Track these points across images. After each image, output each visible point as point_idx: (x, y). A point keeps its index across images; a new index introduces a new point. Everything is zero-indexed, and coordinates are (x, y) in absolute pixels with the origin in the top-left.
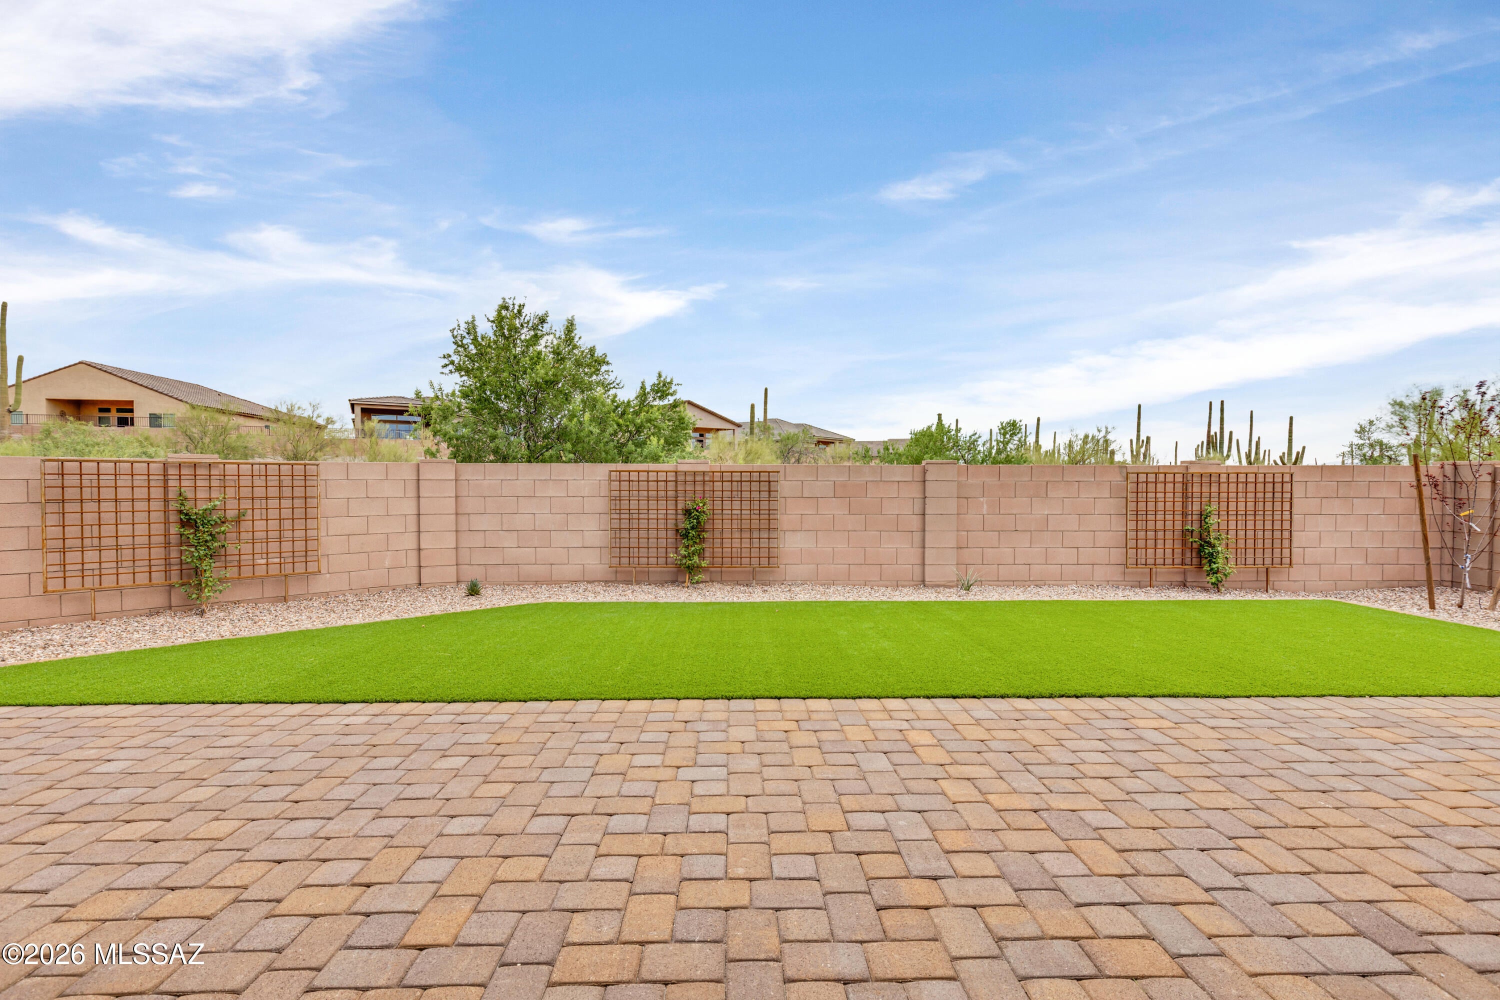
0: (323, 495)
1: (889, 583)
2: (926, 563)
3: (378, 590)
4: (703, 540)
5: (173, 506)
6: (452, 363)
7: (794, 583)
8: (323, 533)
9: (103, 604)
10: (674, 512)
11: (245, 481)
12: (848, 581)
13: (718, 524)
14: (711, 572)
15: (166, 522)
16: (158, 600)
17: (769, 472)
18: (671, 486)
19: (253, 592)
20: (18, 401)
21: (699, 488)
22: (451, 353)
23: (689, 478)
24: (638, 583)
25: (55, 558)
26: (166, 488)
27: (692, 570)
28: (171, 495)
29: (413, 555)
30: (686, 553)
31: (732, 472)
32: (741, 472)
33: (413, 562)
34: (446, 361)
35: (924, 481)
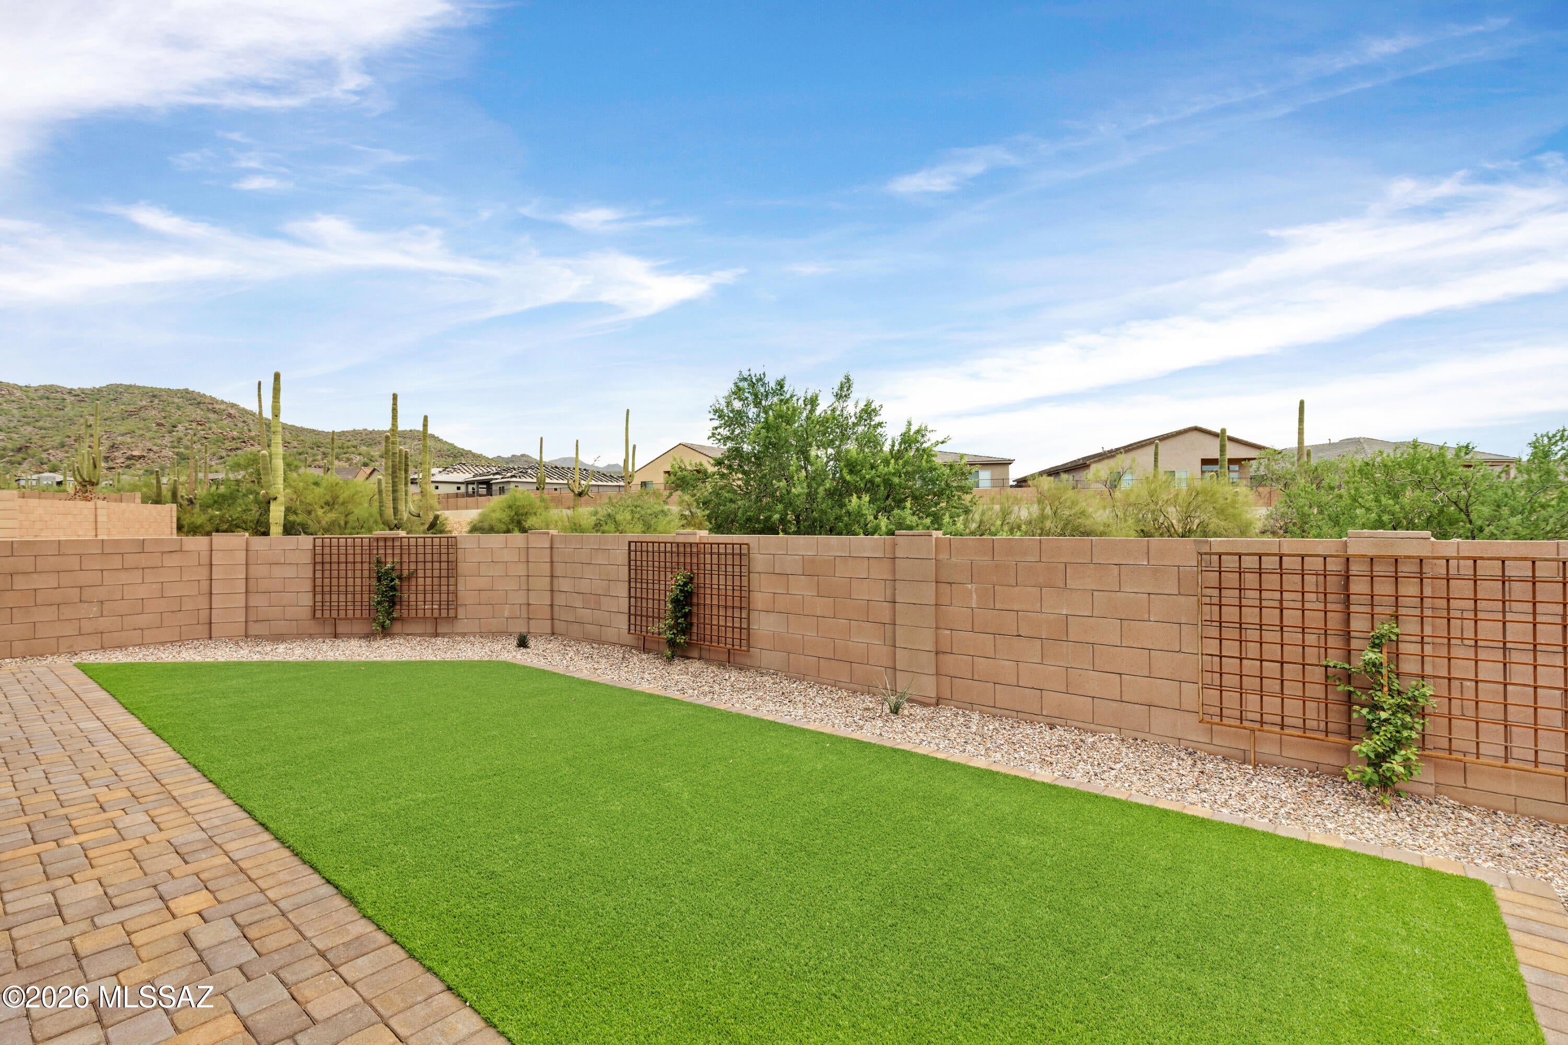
2: (898, 667)
7: (766, 672)
35: (895, 558)
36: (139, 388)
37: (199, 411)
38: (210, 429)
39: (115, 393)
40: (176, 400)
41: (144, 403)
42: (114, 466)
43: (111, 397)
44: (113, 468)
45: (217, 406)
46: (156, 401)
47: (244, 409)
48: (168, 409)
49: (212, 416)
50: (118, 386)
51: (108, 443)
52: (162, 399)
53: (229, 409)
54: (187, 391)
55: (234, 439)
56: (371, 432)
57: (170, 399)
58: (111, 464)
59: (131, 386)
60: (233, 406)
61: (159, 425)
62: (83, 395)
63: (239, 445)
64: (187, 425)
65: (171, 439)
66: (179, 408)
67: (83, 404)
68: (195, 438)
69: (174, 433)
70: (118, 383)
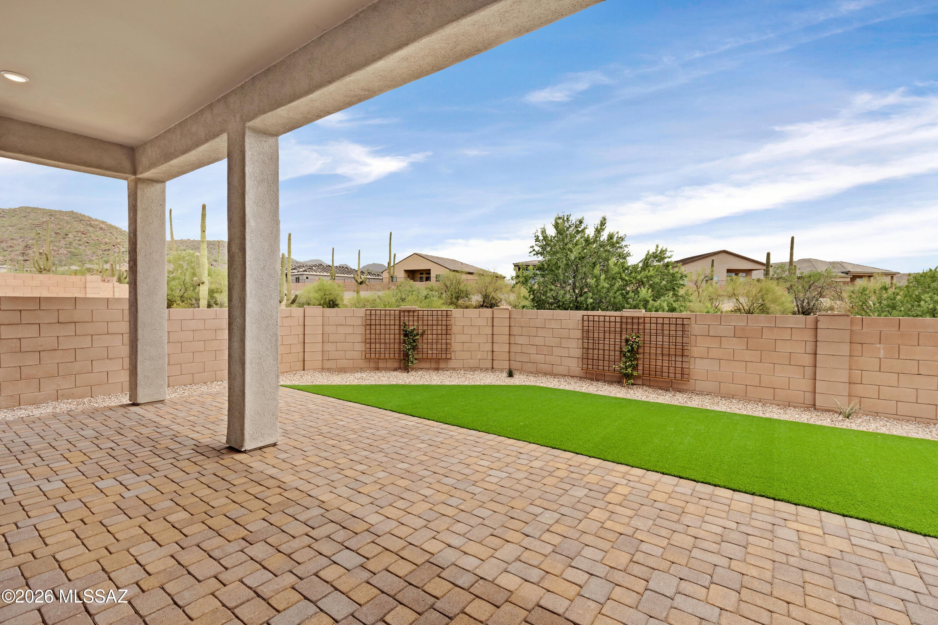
0: (453, 324)
1: (781, 403)
2: (817, 391)
3: (473, 369)
4: (637, 359)
5: (402, 327)
6: (534, 250)
7: (701, 393)
8: (453, 341)
9: (381, 365)
10: (619, 340)
11: (425, 318)
12: (746, 398)
13: (647, 350)
14: (643, 379)
15: (400, 334)
16: (396, 365)
17: (683, 319)
18: (618, 325)
19: (427, 365)
20: (394, 273)
21: (635, 327)
22: (534, 245)
23: (629, 321)
24: (597, 380)
25: (368, 346)
26: (400, 320)
27: (628, 376)
28: (402, 323)
29: (490, 354)
30: (624, 366)
31: (657, 318)
32: (663, 318)
33: (490, 357)
34: (532, 250)
35: (817, 329)
36: (40, 209)
37: (81, 225)
38: (90, 237)
39: (26, 212)
40: (66, 218)
41: (45, 219)
42: (28, 259)
43: (23, 215)
44: (27, 260)
45: (93, 223)
46: (53, 218)
47: (110, 225)
48: (62, 223)
49: (91, 229)
50: (26, 208)
51: (23, 244)
52: (56, 217)
53: (101, 224)
54: (72, 212)
55: (106, 244)
56: (192, 241)
57: (62, 217)
58: (26, 258)
59: (35, 208)
60: (103, 222)
61: (56, 233)
62: (3, 213)
63: (109, 248)
64: (75, 234)
65: (65, 243)
66: (68, 223)
67: (3, 219)
68: (81, 243)
69: (67, 239)
70: (27, 206)
